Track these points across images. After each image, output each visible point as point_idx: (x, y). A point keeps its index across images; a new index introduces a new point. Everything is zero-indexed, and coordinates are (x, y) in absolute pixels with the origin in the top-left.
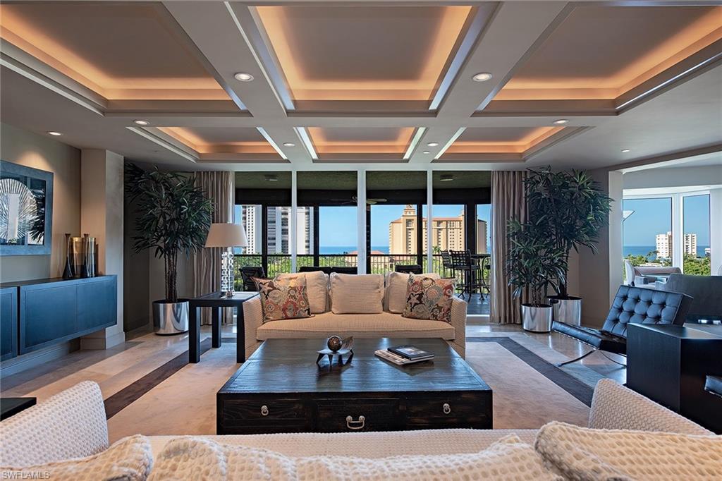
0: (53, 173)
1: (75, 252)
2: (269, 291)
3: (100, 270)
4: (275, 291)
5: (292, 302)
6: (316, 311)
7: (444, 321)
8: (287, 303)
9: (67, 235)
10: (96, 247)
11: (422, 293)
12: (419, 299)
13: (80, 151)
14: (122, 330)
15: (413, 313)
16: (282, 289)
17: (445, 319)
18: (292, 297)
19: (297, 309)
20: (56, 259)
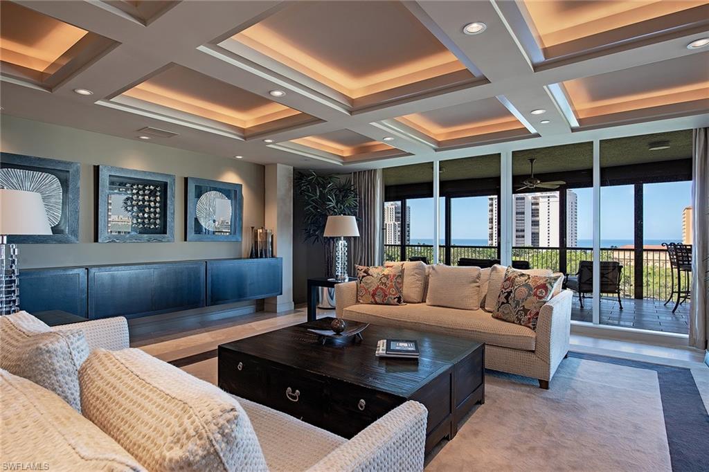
0: (241, 185)
1: (259, 239)
2: (363, 277)
3: (274, 254)
4: (368, 277)
5: (382, 289)
6: (410, 300)
7: (529, 327)
8: (377, 289)
9: (253, 228)
10: (272, 236)
11: (511, 292)
12: (507, 298)
13: (264, 167)
14: (292, 300)
15: (500, 314)
16: (375, 276)
17: (530, 325)
18: (383, 283)
19: (386, 295)
20: (246, 243)
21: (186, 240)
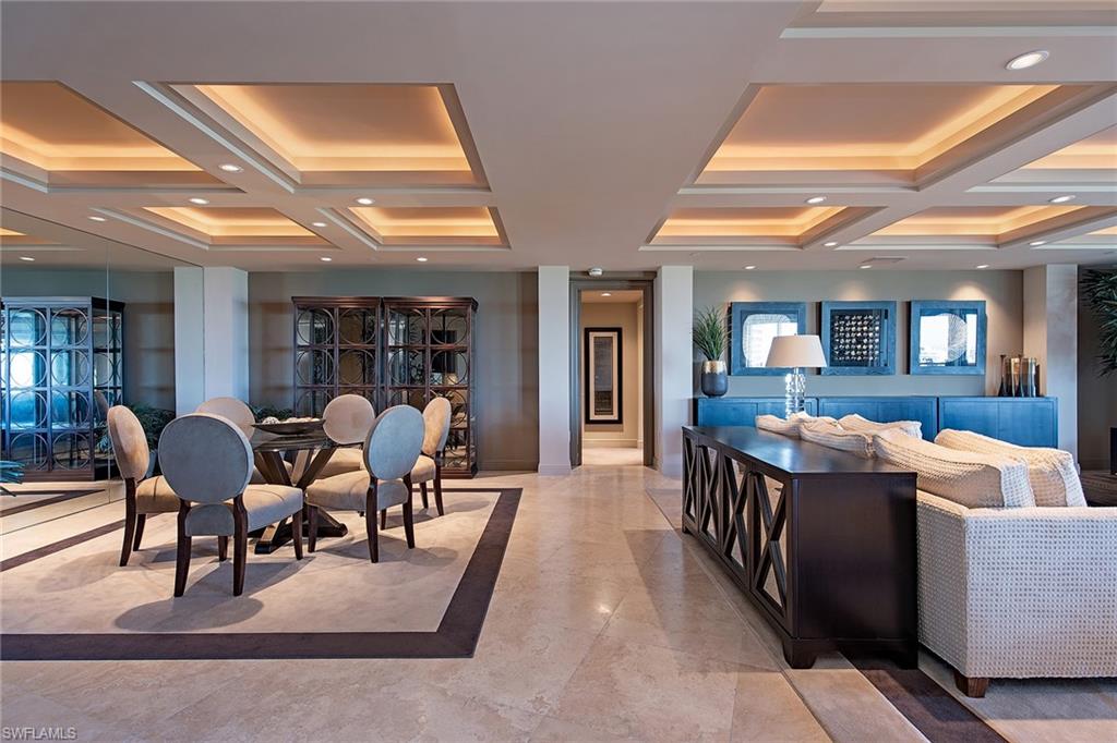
0: (985, 301)
1: (1013, 372)
3: (1041, 392)
9: (1002, 357)
10: (1037, 368)
13: (1022, 271)
21: (908, 372)
